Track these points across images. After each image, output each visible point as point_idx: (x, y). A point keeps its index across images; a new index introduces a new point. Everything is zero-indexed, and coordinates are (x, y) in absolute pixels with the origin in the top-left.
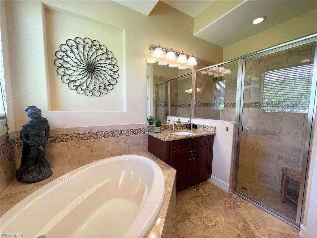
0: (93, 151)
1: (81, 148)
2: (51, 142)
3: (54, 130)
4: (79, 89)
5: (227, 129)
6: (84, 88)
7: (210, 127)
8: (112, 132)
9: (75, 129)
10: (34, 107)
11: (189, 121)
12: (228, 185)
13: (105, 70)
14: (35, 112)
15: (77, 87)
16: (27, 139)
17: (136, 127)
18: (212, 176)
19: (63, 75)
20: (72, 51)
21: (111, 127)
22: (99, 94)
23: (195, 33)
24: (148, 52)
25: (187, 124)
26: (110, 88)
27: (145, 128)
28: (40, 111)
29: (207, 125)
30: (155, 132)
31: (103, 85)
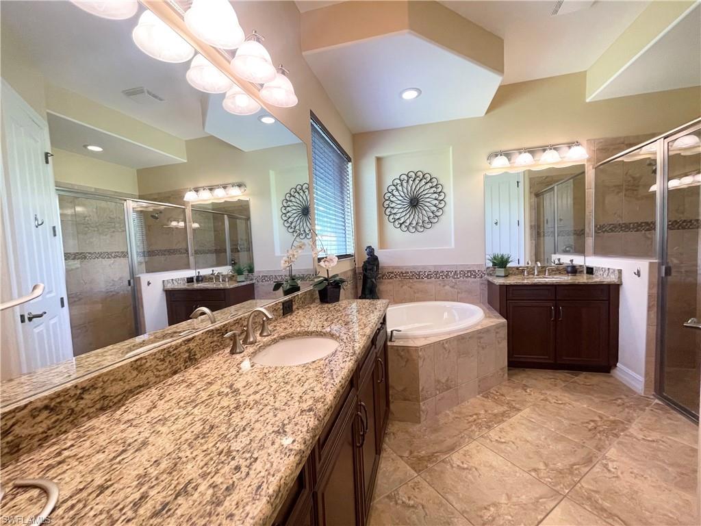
0: (415, 293)
1: (404, 287)
2: (380, 278)
3: (383, 268)
4: (403, 226)
5: (638, 274)
6: (407, 224)
7: (611, 271)
8: (436, 273)
9: (398, 268)
10: (370, 247)
11: (572, 261)
12: (642, 379)
13: (429, 201)
14: (371, 251)
15: (401, 224)
16: (366, 272)
17: (469, 268)
18: (618, 364)
19: (390, 215)
20: (397, 190)
21: (435, 266)
22: (422, 230)
23: (589, 96)
24: (485, 163)
25: (568, 266)
26: (435, 220)
27: (483, 270)
28: (373, 249)
29: (607, 267)
30: (497, 276)
31: (426, 219)
